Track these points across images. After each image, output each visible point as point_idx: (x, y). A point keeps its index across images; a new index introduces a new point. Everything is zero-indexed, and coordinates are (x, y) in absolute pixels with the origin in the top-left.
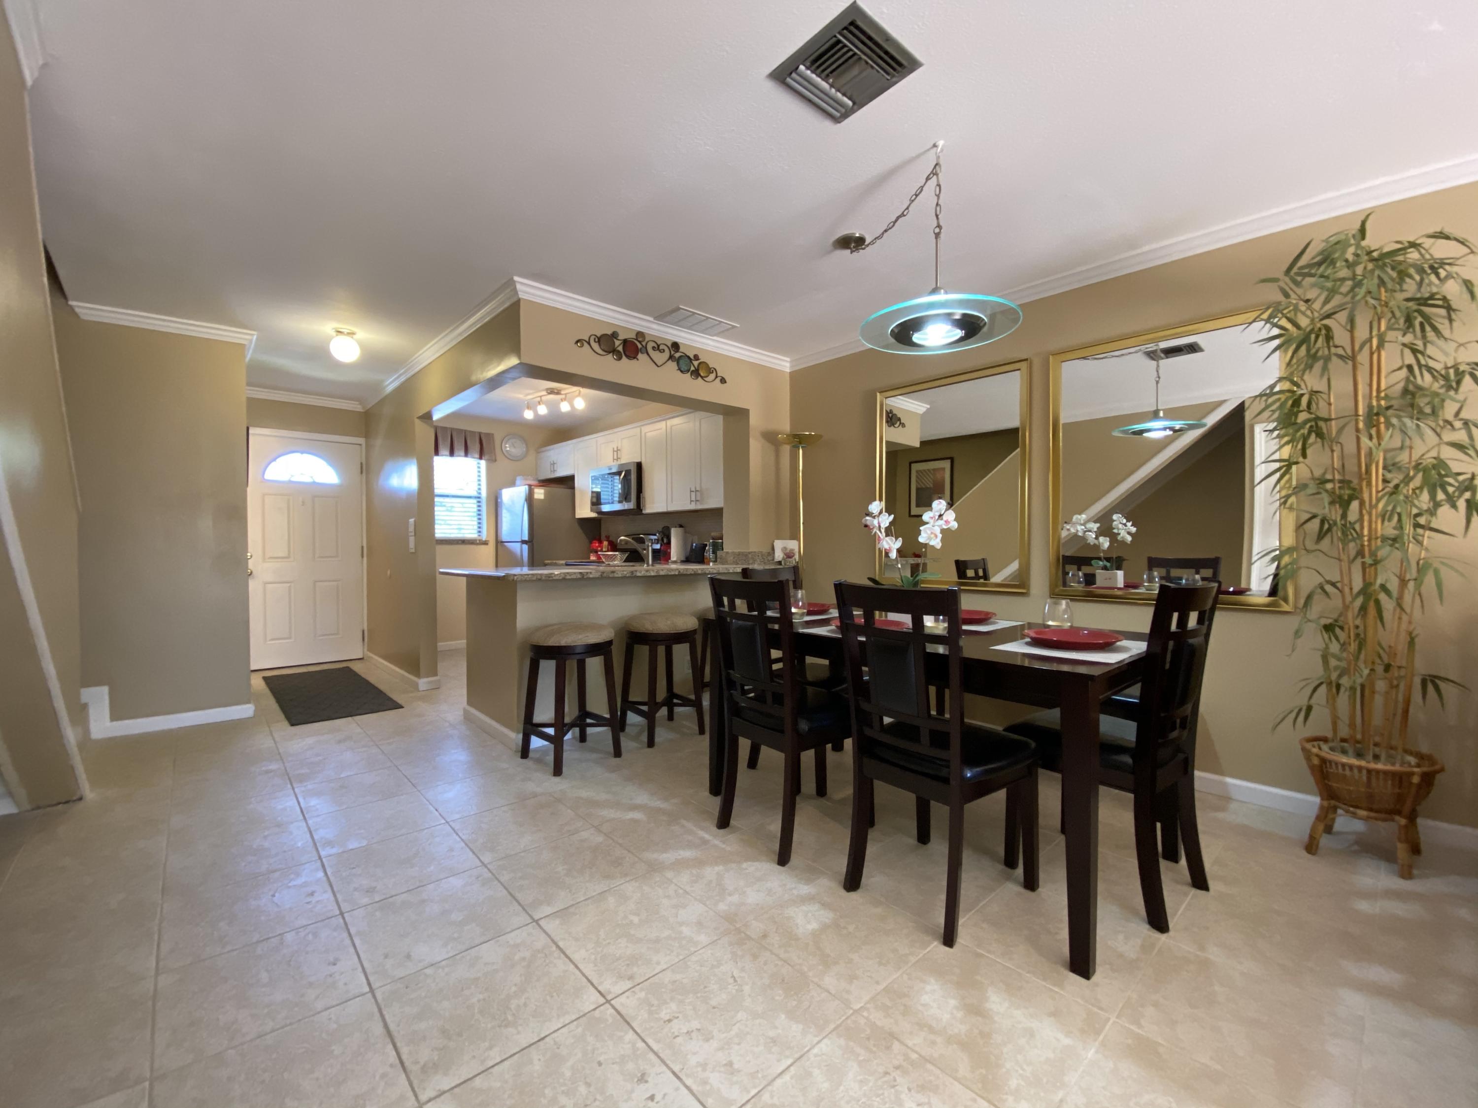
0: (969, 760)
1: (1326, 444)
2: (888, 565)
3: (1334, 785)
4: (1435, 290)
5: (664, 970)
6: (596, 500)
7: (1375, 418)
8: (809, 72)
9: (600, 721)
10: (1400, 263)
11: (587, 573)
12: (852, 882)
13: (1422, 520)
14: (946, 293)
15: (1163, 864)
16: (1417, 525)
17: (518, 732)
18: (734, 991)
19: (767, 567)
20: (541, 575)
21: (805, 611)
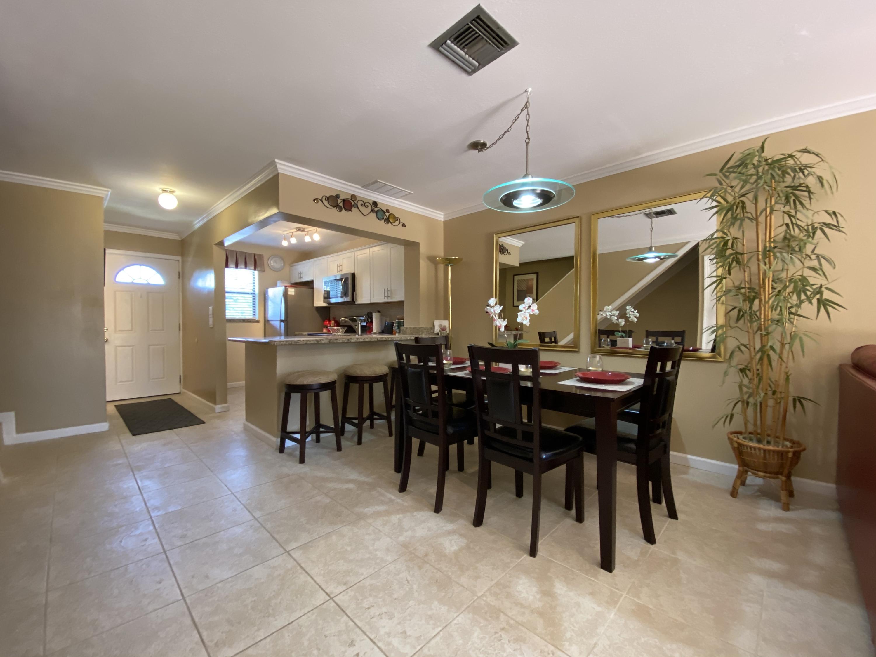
0: (544, 448)
1: (741, 267)
2: (500, 335)
3: (746, 458)
4: (802, 181)
5: (366, 578)
6: (327, 296)
7: (768, 253)
8: (453, 45)
9: (329, 430)
10: (783, 166)
11: (321, 340)
12: (478, 521)
13: (793, 310)
14: (532, 177)
15: (653, 505)
16: (790, 313)
17: (277, 438)
18: (407, 589)
19: (430, 336)
20: (292, 341)
21: (452, 362)
